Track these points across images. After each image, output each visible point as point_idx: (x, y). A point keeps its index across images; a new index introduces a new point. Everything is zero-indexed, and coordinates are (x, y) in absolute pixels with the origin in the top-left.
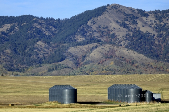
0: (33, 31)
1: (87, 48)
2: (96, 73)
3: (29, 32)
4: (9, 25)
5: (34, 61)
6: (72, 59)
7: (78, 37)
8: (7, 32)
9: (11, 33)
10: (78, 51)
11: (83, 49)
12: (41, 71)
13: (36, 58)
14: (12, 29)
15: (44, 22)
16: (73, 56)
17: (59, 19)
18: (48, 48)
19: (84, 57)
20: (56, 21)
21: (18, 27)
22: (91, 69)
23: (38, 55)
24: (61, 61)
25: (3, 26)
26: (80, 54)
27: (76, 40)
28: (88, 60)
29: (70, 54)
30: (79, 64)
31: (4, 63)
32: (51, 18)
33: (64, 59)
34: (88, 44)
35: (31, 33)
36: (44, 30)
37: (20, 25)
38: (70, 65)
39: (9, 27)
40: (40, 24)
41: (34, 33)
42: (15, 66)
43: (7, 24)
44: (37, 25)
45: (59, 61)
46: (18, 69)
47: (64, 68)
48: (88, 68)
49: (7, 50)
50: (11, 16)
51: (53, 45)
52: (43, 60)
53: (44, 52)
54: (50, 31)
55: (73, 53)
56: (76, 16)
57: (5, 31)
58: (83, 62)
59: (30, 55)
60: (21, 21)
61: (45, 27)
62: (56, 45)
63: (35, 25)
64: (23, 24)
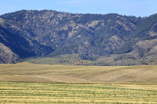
0: (115, 27)
1: (153, 42)
2: (154, 63)
3: (111, 27)
4: (97, 22)
5: (105, 52)
6: (138, 51)
7: (151, 33)
8: (95, 27)
9: (97, 28)
10: (145, 44)
11: (150, 43)
12: (109, 60)
13: (109, 50)
14: (99, 24)
15: (126, 20)
16: (139, 49)
17: (140, 17)
18: (120, 42)
19: (149, 49)
20: (136, 19)
21: (104, 23)
22: (151, 60)
23: (111, 47)
24: (127, 53)
25: (91, 22)
26: (146, 47)
27: (149, 35)
28: (151, 52)
29: (138, 46)
30: (144, 55)
31: (81, 53)
32: (132, 16)
33: (131, 51)
34: (155, 39)
35: (113, 29)
36: (125, 26)
37: (105, 22)
38: (135, 56)
39: (97, 23)
40: (122, 21)
41: (115, 28)
42: (90, 55)
43: (95, 20)
44: (119, 22)
45: (126, 53)
46: (92, 58)
47: (127, 58)
48: (149, 59)
49: (85, 42)
50: (100, 14)
51: (126, 39)
52: (115, 51)
53: (117, 45)
54: (130, 27)
55: (140, 46)
56: (154, 14)
57: (93, 26)
58: (147, 54)
59: (104, 47)
60: (107, 19)
61: (126, 24)
62: (128, 39)
63: (117, 21)
64: (108, 21)
